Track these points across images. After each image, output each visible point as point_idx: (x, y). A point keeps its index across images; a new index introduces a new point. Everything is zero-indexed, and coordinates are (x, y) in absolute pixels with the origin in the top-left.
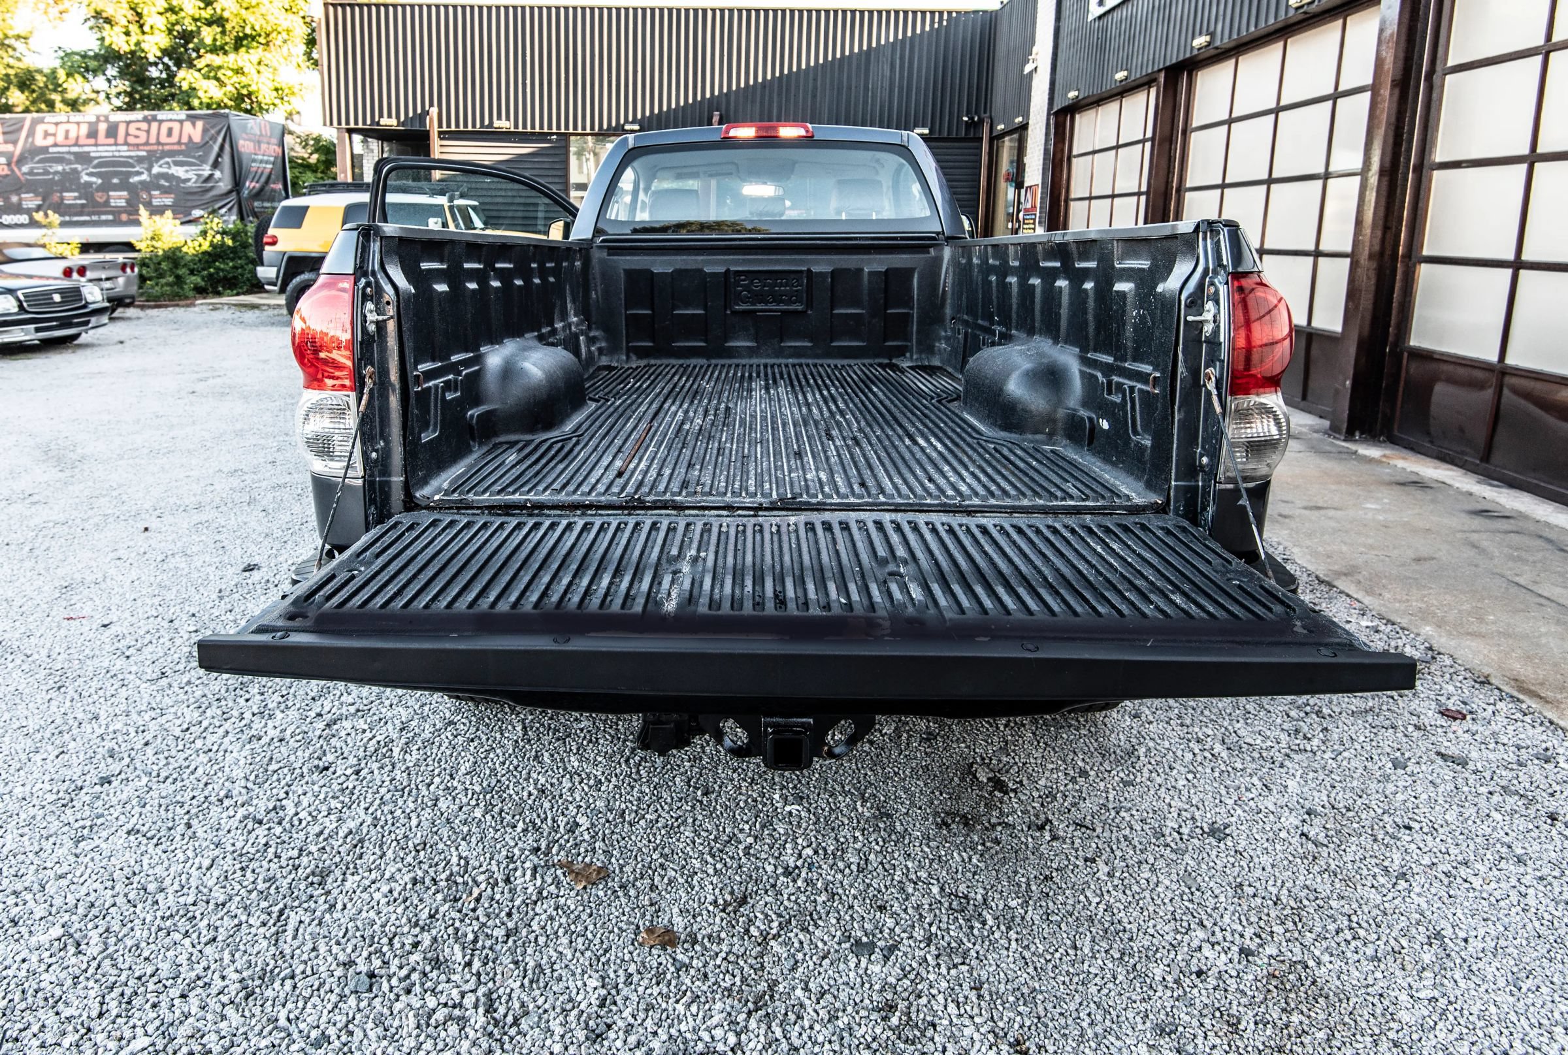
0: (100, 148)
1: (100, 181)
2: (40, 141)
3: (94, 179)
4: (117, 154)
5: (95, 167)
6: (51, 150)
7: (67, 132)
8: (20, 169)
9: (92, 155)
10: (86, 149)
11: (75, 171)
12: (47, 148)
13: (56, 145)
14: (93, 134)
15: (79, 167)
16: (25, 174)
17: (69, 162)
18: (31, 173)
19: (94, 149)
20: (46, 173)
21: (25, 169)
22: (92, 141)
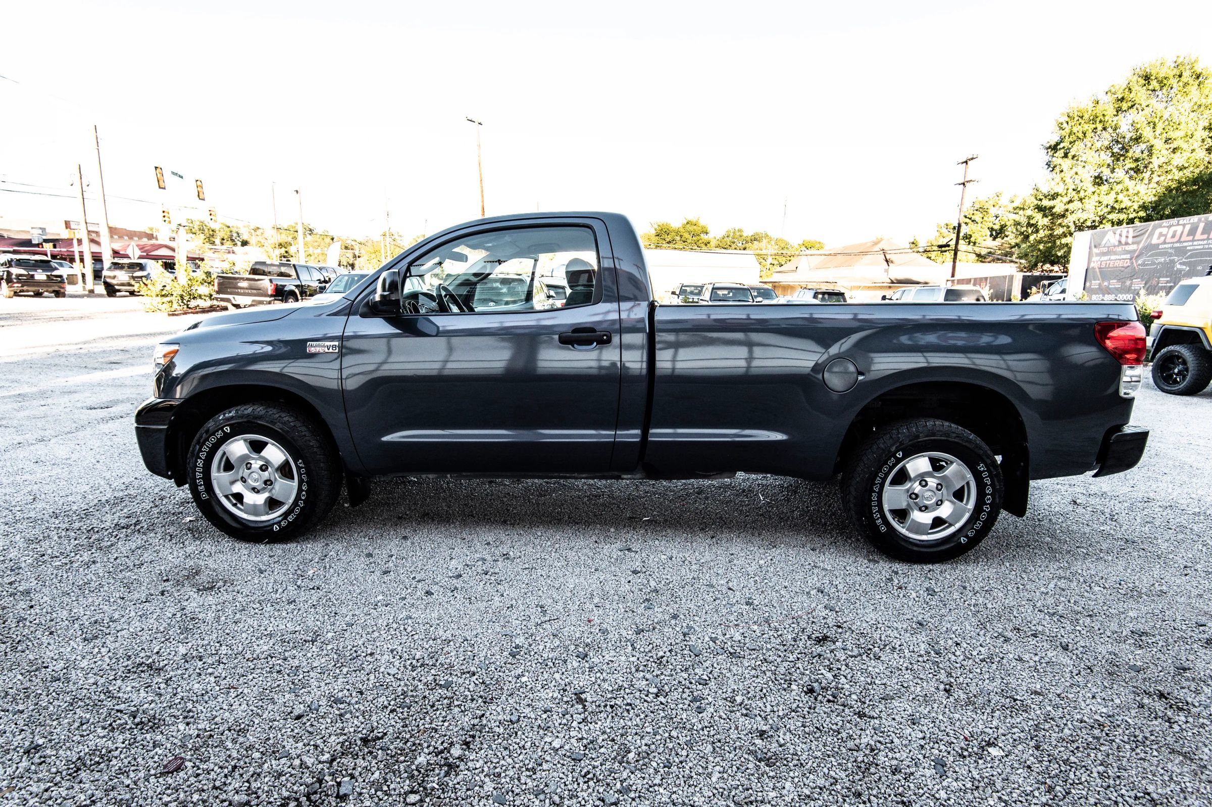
0: (1195, 243)
1: (1188, 268)
2: (1155, 241)
3: (1184, 267)
4: (1206, 246)
5: (1187, 258)
6: (1160, 247)
7: (1175, 232)
8: (1136, 262)
9: (1188, 248)
10: (1185, 244)
11: (1173, 262)
12: (1158, 245)
13: (1165, 243)
14: (1192, 232)
15: (1176, 258)
16: (1139, 265)
17: (1171, 255)
18: (1143, 264)
19: (1190, 243)
20: (1153, 263)
21: (1140, 262)
22: (1191, 238)
